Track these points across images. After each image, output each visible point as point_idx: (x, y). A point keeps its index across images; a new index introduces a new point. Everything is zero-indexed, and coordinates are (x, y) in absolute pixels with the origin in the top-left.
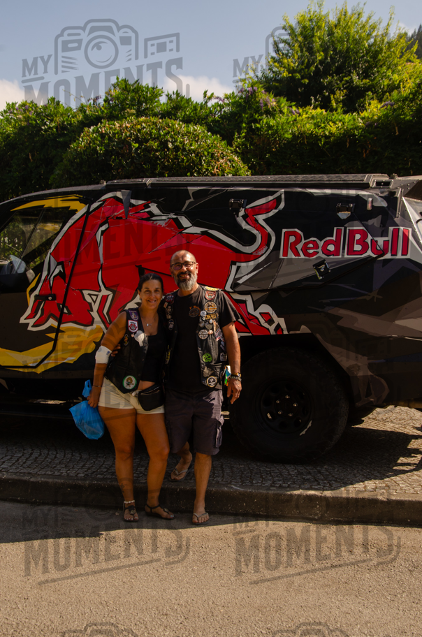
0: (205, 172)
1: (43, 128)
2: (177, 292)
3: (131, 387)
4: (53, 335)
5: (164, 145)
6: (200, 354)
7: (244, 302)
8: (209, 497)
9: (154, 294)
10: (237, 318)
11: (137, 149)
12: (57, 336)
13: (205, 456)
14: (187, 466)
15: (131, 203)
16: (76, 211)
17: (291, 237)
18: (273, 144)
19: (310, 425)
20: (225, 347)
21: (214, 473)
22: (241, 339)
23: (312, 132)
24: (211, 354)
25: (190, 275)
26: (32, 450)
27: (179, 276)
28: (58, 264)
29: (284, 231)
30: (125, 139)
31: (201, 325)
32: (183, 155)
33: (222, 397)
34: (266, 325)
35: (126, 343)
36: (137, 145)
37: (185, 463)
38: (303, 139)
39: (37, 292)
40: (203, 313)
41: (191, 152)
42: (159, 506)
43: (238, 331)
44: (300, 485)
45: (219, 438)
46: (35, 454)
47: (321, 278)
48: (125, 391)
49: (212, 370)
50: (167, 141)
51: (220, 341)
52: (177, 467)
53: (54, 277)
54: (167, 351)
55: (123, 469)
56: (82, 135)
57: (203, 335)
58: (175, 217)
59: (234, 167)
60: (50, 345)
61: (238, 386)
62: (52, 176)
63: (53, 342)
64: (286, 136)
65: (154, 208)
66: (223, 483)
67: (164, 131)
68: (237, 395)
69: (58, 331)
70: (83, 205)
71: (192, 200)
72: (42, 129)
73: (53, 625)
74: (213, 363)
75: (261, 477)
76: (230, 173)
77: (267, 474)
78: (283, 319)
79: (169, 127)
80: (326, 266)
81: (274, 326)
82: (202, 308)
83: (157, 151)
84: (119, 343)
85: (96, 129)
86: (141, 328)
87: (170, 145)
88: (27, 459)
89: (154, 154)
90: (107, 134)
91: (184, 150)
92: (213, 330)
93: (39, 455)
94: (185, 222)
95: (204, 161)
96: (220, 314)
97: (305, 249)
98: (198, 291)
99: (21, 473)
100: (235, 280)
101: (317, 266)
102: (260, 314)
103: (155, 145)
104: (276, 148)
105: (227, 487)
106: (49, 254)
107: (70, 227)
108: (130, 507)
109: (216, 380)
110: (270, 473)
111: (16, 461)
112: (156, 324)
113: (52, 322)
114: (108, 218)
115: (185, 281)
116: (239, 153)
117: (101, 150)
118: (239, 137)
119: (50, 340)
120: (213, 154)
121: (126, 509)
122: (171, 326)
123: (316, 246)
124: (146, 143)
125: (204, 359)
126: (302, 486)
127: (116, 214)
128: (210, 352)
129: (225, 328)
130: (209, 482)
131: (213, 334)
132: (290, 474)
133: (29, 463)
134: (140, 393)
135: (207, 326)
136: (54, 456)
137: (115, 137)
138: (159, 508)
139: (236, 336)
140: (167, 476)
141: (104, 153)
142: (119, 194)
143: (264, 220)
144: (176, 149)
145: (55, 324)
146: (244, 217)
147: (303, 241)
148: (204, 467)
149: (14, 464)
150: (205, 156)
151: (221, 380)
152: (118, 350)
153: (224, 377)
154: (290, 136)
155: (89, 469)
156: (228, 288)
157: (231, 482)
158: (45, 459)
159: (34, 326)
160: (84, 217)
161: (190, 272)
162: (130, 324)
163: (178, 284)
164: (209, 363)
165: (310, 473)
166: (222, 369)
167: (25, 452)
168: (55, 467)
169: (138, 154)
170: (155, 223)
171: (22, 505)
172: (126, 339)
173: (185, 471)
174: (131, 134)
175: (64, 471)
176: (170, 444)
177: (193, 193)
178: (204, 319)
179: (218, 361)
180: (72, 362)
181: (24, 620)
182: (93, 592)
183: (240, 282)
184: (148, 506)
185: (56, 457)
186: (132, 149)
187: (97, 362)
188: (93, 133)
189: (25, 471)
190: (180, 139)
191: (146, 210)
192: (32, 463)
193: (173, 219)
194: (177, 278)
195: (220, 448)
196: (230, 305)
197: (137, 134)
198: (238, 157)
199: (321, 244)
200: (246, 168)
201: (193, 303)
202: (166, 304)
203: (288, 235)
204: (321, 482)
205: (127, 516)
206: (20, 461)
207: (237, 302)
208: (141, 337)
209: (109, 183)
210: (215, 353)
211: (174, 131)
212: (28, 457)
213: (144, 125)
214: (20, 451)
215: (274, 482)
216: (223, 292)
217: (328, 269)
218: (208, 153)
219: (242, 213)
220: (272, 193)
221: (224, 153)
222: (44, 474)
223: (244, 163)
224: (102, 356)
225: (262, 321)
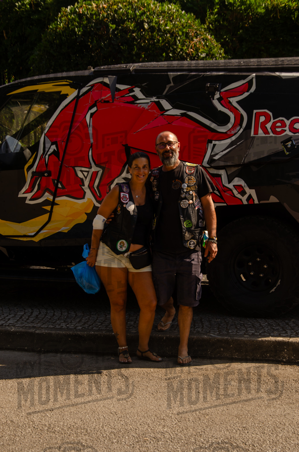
0: (180, 52)
1: (17, 4)
2: (162, 167)
3: (124, 249)
4: (48, 208)
5: (140, 25)
6: (182, 221)
7: (220, 176)
8: (191, 344)
9: (142, 170)
10: (213, 189)
11: (114, 31)
12: (52, 209)
13: (187, 307)
14: (171, 319)
15: (117, 88)
16: (67, 95)
17: (261, 117)
18: (246, 19)
19: (279, 283)
20: (204, 214)
21: (195, 325)
22: (217, 209)
23: (285, 5)
24: (191, 221)
25: (172, 153)
26: (32, 310)
27: (163, 154)
28: (52, 144)
29: (255, 111)
30: (102, 20)
31: (183, 196)
32: (158, 35)
33: (201, 257)
34: (239, 196)
35: (119, 212)
36: (114, 26)
37: (169, 316)
38: (276, 13)
39: (34, 169)
40: (185, 186)
41: (166, 32)
42: (149, 350)
43: (214, 202)
44: (270, 334)
45: (199, 293)
46: (35, 313)
47: (288, 153)
48: (118, 253)
49: (192, 234)
50: (143, 22)
51: (199, 209)
52: (162, 320)
53: (49, 155)
54: (154, 218)
55: (117, 319)
56: (60, 15)
57: (184, 204)
58: (157, 100)
59: (207, 46)
60: (46, 217)
61: (215, 247)
62: (32, 57)
63: (49, 214)
64: (259, 10)
65: (137, 92)
66: (203, 332)
67: (140, 12)
68: (214, 255)
69: (53, 204)
70: (73, 89)
71: (172, 84)
72: (16, 6)
73: (77, 425)
74: (193, 228)
75: (236, 327)
76: (204, 52)
77: (241, 326)
78: (254, 190)
79: (144, 7)
80: (292, 143)
81: (246, 196)
82: (183, 182)
83: (133, 32)
84: (113, 212)
85: (73, 9)
86: (131, 199)
87: (146, 26)
88: (29, 316)
89: (131, 35)
90: (85, 15)
91: (159, 30)
92: (193, 200)
93: (39, 314)
94: (165, 104)
95: (179, 41)
96: (198, 186)
97: (273, 127)
98: (180, 167)
99: (26, 327)
100: (211, 156)
101: (284, 142)
102: (234, 186)
103: (132, 26)
104: (249, 23)
105: (206, 335)
106: (43, 135)
107: (62, 110)
108: (124, 352)
109: (196, 242)
110: (244, 325)
111: (20, 318)
112: (144, 196)
113: (48, 196)
114: (96, 102)
115: (169, 158)
116: (212, 30)
117: (79, 31)
118: (212, 13)
119: (46, 212)
120: (187, 34)
121: (120, 353)
122: (157, 197)
123: (284, 125)
124: (123, 24)
125: (185, 225)
126: (272, 334)
127: (103, 98)
128: (190, 219)
129: (203, 198)
130: (190, 332)
131: (193, 203)
132: (261, 326)
133: (31, 319)
134: (131, 254)
135: (187, 196)
136: (52, 314)
137: (92, 18)
138: (149, 352)
139: (213, 206)
140: (155, 327)
141: (82, 34)
142: (106, 80)
143: (237, 102)
144: (152, 29)
145: (51, 198)
146: (219, 100)
147: (272, 121)
148: (187, 317)
149: (18, 320)
150: (180, 36)
151: (200, 242)
152: (112, 218)
153: (202, 240)
154: (263, 11)
155: (85, 323)
156: (205, 163)
157: (210, 331)
158: (45, 316)
159: (31, 199)
160: (75, 101)
161: (173, 151)
162: (122, 196)
163: (163, 161)
164: (189, 228)
165: (279, 325)
166: (201, 233)
167: (26, 311)
168: (55, 322)
169: (115, 35)
170: (139, 106)
171: (30, 353)
172: (119, 209)
173: (170, 323)
174: (108, 14)
175: (64, 325)
176: (157, 297)
177: (173, 78)
178: (185, 191)
179: (197, 226)
180: (66, 231)
181: (53, 422)
182: (104, 407)
183: (216, 158)
184: (139, 351)
185: (54, 315)
186: (110, 30)
187: (94, 228)
188: (71, 14)
189: (30, 325)
190: (155, 19)
191: (131, 94)
192: (34, 319)
193: (155, 102)
194: (162, 156)
195: (200, 301)
196: (208, 179)
197: (114, 15)
198: (211, 35)
199: (288, 123)
200: (220, 46)
201: (177, 176)
202: (152, 178)
203: (258, 115)
204: (289, 331)
205: (122, 359)
206: (23, 318)
207: (213, 176)
208: (132, 208)
209: (96, 69)
210: (194, 220)
211: (149, 11)
212: (29, 315)
213: (120, 5)
214: (21, 311)
215: (247, 331)
216: (201, 167)
217: (295, 145)
218: (183, 32)
219: (217, 96)
220: (244, 77)
221: (198, 32)
222: (47, 327)
223: (217, 41)
224: (99, 223)
225: (235, 192)
